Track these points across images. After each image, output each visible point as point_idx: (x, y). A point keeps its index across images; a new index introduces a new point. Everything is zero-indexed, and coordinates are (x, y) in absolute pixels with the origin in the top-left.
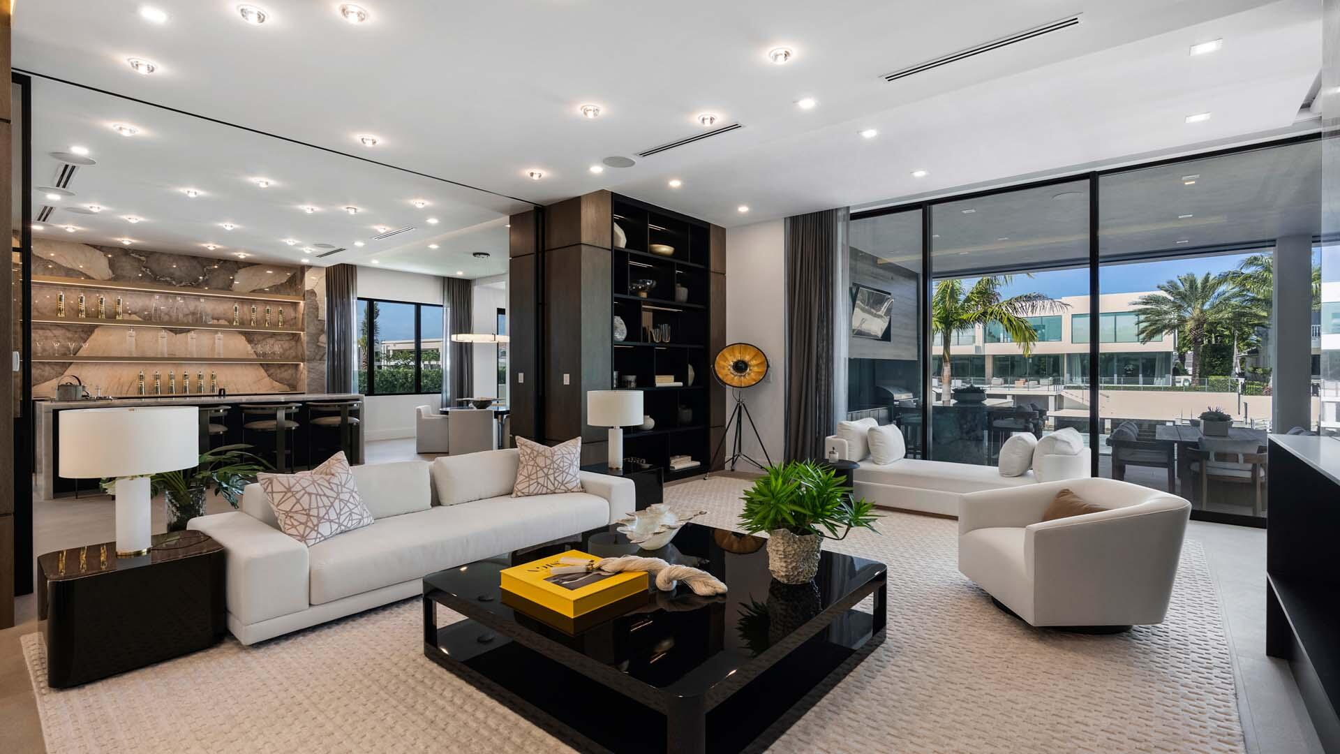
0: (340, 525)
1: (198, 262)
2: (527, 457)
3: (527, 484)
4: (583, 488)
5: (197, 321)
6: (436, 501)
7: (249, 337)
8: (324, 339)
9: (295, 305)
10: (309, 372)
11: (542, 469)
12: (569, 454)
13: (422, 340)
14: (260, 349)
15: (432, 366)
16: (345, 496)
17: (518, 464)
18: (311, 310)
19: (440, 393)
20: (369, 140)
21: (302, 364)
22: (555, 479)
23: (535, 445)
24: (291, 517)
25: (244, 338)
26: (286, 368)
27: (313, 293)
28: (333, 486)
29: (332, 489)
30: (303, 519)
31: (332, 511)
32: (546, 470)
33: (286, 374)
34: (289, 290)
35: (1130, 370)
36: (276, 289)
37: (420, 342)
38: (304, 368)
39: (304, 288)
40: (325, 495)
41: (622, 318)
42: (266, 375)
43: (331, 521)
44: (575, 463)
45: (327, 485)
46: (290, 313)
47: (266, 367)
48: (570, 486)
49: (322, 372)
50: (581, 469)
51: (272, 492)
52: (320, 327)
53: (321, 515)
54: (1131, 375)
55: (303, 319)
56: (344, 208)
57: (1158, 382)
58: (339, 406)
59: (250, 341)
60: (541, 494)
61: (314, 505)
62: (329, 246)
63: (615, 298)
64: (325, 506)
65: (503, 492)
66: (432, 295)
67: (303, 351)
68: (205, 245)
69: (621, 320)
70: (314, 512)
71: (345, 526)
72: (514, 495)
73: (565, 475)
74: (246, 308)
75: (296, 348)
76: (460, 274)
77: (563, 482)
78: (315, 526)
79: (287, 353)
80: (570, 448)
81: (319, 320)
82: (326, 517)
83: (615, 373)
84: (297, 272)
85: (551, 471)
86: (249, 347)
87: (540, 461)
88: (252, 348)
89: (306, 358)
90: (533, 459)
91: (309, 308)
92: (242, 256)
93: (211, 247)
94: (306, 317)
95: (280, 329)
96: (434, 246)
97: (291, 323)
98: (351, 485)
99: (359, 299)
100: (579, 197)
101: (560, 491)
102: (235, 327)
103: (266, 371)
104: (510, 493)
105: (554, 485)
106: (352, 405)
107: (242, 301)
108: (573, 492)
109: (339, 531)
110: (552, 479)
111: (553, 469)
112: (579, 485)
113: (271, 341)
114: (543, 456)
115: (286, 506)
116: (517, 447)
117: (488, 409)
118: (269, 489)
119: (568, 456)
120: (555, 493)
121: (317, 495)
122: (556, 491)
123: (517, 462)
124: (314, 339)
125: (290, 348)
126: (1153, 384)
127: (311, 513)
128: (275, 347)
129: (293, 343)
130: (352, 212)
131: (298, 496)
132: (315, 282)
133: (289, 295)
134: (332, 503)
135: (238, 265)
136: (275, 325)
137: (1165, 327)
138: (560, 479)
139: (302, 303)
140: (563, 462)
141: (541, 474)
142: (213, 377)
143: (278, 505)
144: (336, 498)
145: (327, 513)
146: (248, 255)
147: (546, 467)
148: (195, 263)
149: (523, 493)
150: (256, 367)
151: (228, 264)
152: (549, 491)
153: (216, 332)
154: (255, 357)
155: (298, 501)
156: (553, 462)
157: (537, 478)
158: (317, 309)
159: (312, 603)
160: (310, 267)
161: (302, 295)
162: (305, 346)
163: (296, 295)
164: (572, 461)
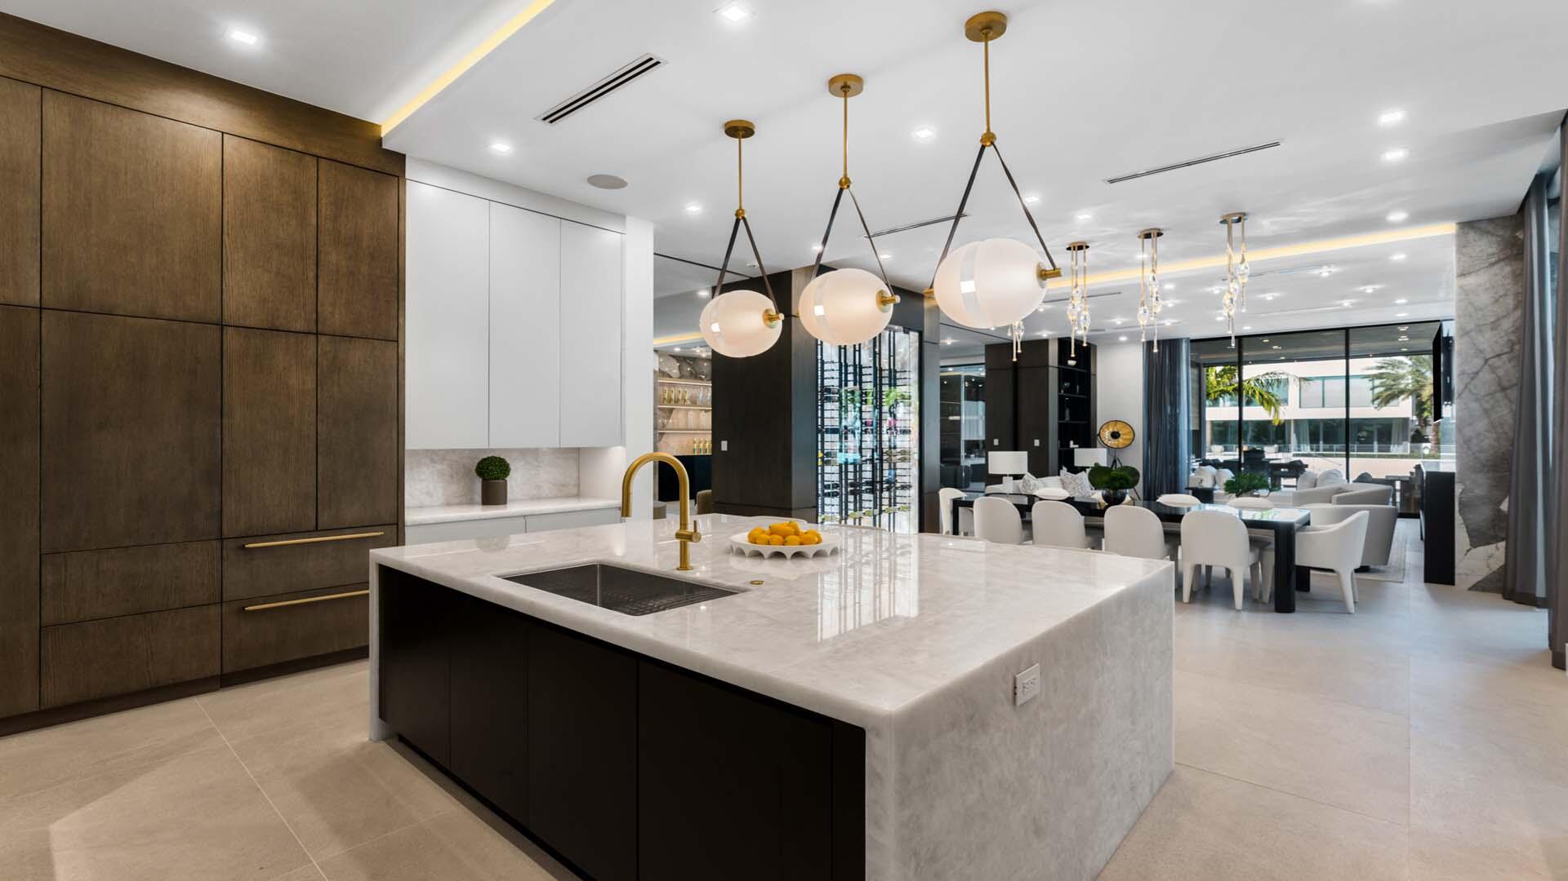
35: (1363, 437)
54: (1365, 442)
57: (1395, 449)
126: (1389, 451)
137: (1402, 392)
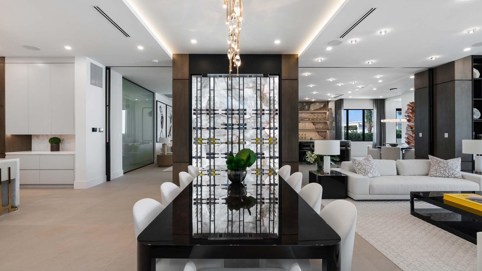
0: (373, 175)
1: (302, 103)
2: (435, 163)
3: (436, 172)
4: (463, 177)
5: (302, 119)
6: (398, 174)
7: (314, 123)
8: (334, 123)
9: (325, 113)
10: (330, 133)
11: (442, 168)
12: (455, 163)
13: (349, 123)
14: (317, 126)
15: (354, 132)
16: (374, 167)
17: (430, 165)
18: (331, 114)
19: (372, 141)
20: (371, 62)
21: (328, 131)
22: (449, 172)
23: (438, 159)
24: (360, 170)
25: (312, 124)
26: (323, 132)
27: (331, 109)
28: (371, 164)
29: (370, 164)
30: (364, 171)
31: (371, 170)
32: (444, 168)
33: (323, 134)
34: (324, 109)
36: (321, 109)
37: (348, 123)
38: (328, 132)
39: (328, 107)
40: (369, 166)
41: (477, 109)
42: (318, 134)
43: (371, 173)
44: (459, 167)
45: (369, 163)
46: (324, 115)
47: (318, 132)
48: (456, 176)
49: (334, 134)
50: (461, 171)
51: (355, 163)
52: (333, 119)
53: (369, 171)
55: (328, 117)
56: (351, 82)
58: (345, 144)
59: (314, 125)
60: (442, 177)
61: (366, 168)
62: (339, 94)
63: (474, 100)
64: (369, 169)
65: (424, 174)
66: (369, 106)
67: (328, 127)
68: (305, 99)
69: (477, 110)
70: (367, 170)
71: (374, 175)
72: (429, 176)
73: (454, 171)
74: (313, 115)
75: (326, 126)
76: (381, 97)
77: (453, 173)
78: (367, 174)
79: (323, 128)
80: (456, 161)
81: (333, 117)
82: (370, 172)
83: (474, 133)
84: (326, 103)
85: (447, 169)
86: (314, 126)
87: (442, 165)
88: (315, 126)
89: (329, 129)
90: (438, 164)
91: (330, 114)
92: (313, 100)
93: (307, 99)
94: (329, 116)
95: (322, 121)
96: (375, 89)
97: (325, 119)
98: (375, 164)
99: (344, 109)
100: (454, 61)
101: (451, 177)
102: (311, 121)
103: (318, 133)
104: (427, 175)
105: (448, 174)
106: (349, 143)
107: (312, 113)
108: (458, 178)
109: (373, 176)
110: (447, 171)
111: (448, 168)
112: (461, 176)
113: (319, 124)
114: (443, 163)
115: (359, 167)
116: (429, 159)
117: (397, 147)
118: (354, 162)
119: (455, 164)
120: (448, 177)
121: (367, 165)
122: (449, 177)
123: (430, 164)
124: (331, 123)
125: (324, 126)
127: (366, 170)
128: (320, 126)
129: (325, 125)
130: (353, 83)
131: (362, 165)
132: (332, 106)
133: (324, 110)
134: (371, 168)
135: (311, 103)
136: (320, 120)
138: (451, 172)
139: (328, 112)
140: (453, 166)
141: (442, 169)
142: (305, 135)
143: (357, 167)
144: (372, 167)
145: (370, 171)
146: (315, 100)
147: (444, 167)
148: (301, 104)
149: (434, 176)
150: (315, 132)
151: (309, 103)
152: (446, 176)
153: (306, 122)
154: (315, 129)
155: (362, 166)
156: (448, 166)
157: (440, 171)
158: (332, 114)
159: (370, 193)
160: (330, 101)
161: (328, 110)
162: (329, 125)
163: (326, 110)
164: (457, 166)
